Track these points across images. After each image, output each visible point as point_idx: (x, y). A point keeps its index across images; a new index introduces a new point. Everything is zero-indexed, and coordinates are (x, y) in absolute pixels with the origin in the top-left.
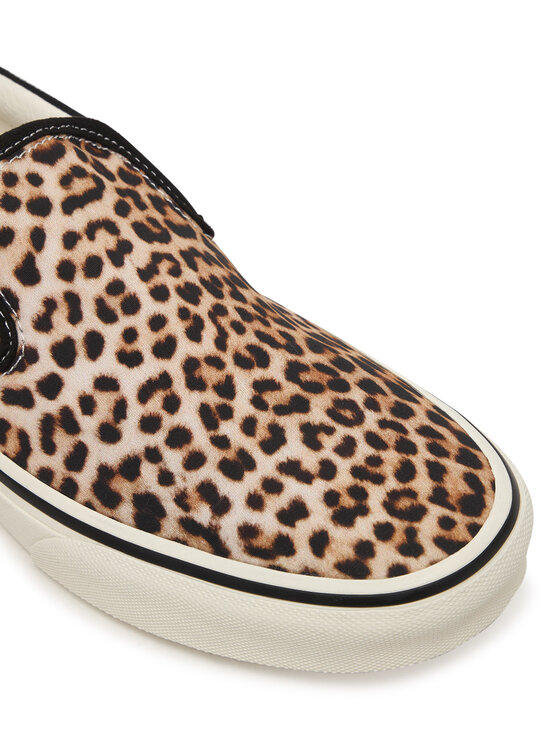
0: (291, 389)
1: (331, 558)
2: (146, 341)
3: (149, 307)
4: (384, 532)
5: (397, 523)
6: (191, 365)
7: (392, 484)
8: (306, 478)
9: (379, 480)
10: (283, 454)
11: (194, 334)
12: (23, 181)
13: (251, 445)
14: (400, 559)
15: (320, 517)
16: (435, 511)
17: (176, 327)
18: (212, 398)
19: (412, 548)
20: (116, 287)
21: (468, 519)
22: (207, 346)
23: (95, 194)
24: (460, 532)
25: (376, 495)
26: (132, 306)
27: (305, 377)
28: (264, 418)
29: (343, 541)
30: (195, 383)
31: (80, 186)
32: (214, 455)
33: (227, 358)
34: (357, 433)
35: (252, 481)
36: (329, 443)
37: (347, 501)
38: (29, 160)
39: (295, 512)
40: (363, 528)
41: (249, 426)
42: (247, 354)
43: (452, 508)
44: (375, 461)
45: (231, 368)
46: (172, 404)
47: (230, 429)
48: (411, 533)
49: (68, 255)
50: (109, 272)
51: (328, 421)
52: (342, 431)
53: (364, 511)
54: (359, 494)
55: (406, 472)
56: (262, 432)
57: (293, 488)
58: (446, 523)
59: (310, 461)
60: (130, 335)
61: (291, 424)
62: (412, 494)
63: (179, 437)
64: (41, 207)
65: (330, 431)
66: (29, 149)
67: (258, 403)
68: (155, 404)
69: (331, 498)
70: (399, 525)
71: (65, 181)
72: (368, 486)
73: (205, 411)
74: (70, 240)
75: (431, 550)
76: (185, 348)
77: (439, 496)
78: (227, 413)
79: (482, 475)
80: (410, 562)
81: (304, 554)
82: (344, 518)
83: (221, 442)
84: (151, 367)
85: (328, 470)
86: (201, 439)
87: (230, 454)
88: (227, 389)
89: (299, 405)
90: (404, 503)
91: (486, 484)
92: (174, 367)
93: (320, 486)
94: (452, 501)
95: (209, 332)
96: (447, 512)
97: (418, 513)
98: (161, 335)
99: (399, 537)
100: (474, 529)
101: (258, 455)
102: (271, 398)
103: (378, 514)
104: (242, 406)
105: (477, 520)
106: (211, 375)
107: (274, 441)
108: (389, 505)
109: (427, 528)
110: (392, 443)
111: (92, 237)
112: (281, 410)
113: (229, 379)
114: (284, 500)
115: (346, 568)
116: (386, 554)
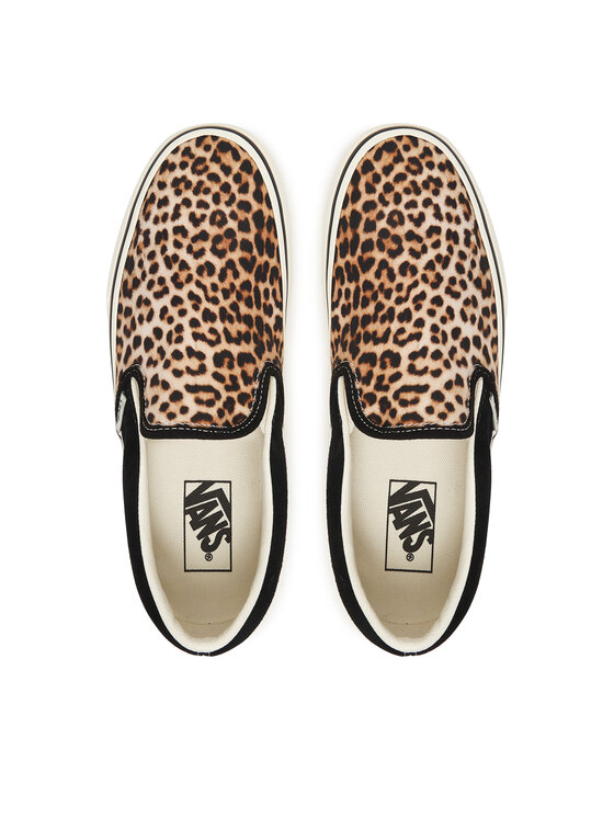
0: (406, 245)
1: (454, 178)
2: (441, 312)
3: (429, 321)
4: (431, 165)
5: (424, 164)
6: (435, 286)
7: (410, 177)
8: (437, 207)
9: (414, 183)
10: (436, 223)
11: (423, 295)
12: (436, 412)
13: (443, 237)
14: (434, 153)
15: (445, 192)
16: (406, 155)
17: (426, 304)
18: (438, 268)
19: (427, 152)
20: (434, 340)
21: (397, 143)
22: (422, 287)
23: (406, 389)
24: (405, 141)
25: (420, 179)
26: (435, 328)
27: (394, 247)
28: (428, 242)
29: (445, 177)
30: (439, 278)
31: (409, 396)
32: (456, 249)
33: (418, 276)
34: (401, 207)
35: (453, 227)
36: (415, 212)
37: (432, 186)
38: (425, 420)
39: (450, 202)
40: (436, 173)
41: (436, 245)
42: (408, 273)
43: (399, 151)
44: (407, 191)
45: (421, 271)
46: (452, 280)
47: (443, 251)
48: (422, 156)
49: (443, 368)
50: (432, 348)
51: (407, 221)
52: (406, 213)
53: (430, 178)
54: (426, 185)
55: (400, 178)
56: (435, 238)
57: (444, 210)
58: (407, 148)
59: (429, 212)
60: (443, 320)
61: (421, 231)
62: (407, 168)
63: (460, 269)
64: (438, 396)
65: (410, 216)
66: (421, 425)
67: (424, 250)
68: (457, 288)
69: (436, 193)
70: (423, 163)
71: (415, 401)
72: (420, 184)
73: (445, 267)
74: (436, 373)
75: (422, 145)
76: (431, 294)
77: (399, 159)
78: (439, 257)
79: (370, 157)
80: (432, 148)
81: (459, 189)
82: (438, 182)
83: (450, 249)
84: (448, 301)
85: (427, 203)
86: (455, 259)
87: (451, 242)
88: (430, 266)
89: (411, 236)
90: (414, 167)
91: (374, 152)
92: (441, 291)
93: (435, 200)
94: (396, 154)
95: (415, 292)
96: (402, 151)
97: (412, 160)
98: (434, 307)
99: (428, 159)
100: (399, 138)
101: (444, 232)
102: (418, 247)
103: (426, 172)
104: (431, 254)
105: (395, 140)
106: (431, 276)
107: (434, 230)
108: (420, 171)
109: (415, 152)
110: (392, 193)
111: (426, 368)
112: (419, 239)
113: (425, 268)
114: (450, 210)
115: (452, 170)
116: (437, 159)
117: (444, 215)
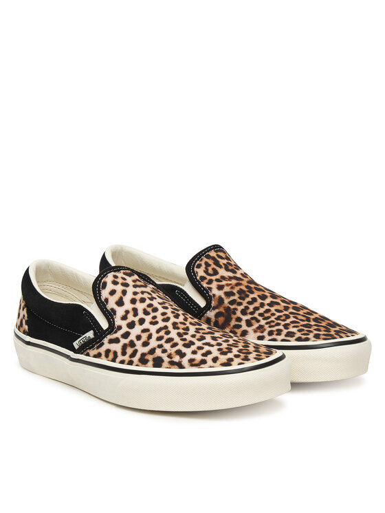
1: (218, 363)
2: (160, 318)
3: (161, 310)
4: (237, 356)
6: (175, 324)
8: (212, 346)
11: (176, 317)
13: (194, 340)
15: (216, 354)
17: (170, 315)
18: (181, 331)
19: (246, 359)
20: (150, 305)
22: (180, 320)
26: (155, 310)
29: (223, 359)
30: (176, 328)
32: (181, 343)
33: (187, 323)
37: (225, 350)
38: (122, 274)
39: (208, 353)
40: (230, 355)
42: (194, 323)
46: (168, 333)
47: (187, 337)
49: (134, 297)
53: (231, 352)
54: (229, 349)
56: (198, 337)
57: (207, 348)
59: (213, 343)
60: (154, 317)
63: (170, 340)
64: (125, 285)
68: (162, 333)
69: (220, 350)
71: (134, 281)
72: (233, 348)
73: (179, 334)
74: (135, 293)
76: (173, 320)
80: (245, 362)
81: (210, 363)
82: (224, 353)
83: (184, 340)
84: (161, 325)
85: (219, 345)
86: (177, 340)
87: (186, 342)
92: (169, 324)
93: (217, 347)
95: (182, 317)
98: (165, 317)
99: (242, 357)
101: (196, 342)
103: (235, 353)
109: (252, 356)
113: (188, 327)
114: (204, 351)
115: (224, 365)
116: (237, 360)
117: (204, 346)
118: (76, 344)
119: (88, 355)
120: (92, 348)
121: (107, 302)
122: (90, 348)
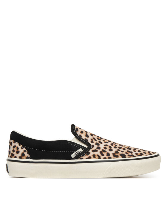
118: (73, 156)
119: (82, 159)
120: (84, 155)
121: (81, 137)
122: (82, 156)
